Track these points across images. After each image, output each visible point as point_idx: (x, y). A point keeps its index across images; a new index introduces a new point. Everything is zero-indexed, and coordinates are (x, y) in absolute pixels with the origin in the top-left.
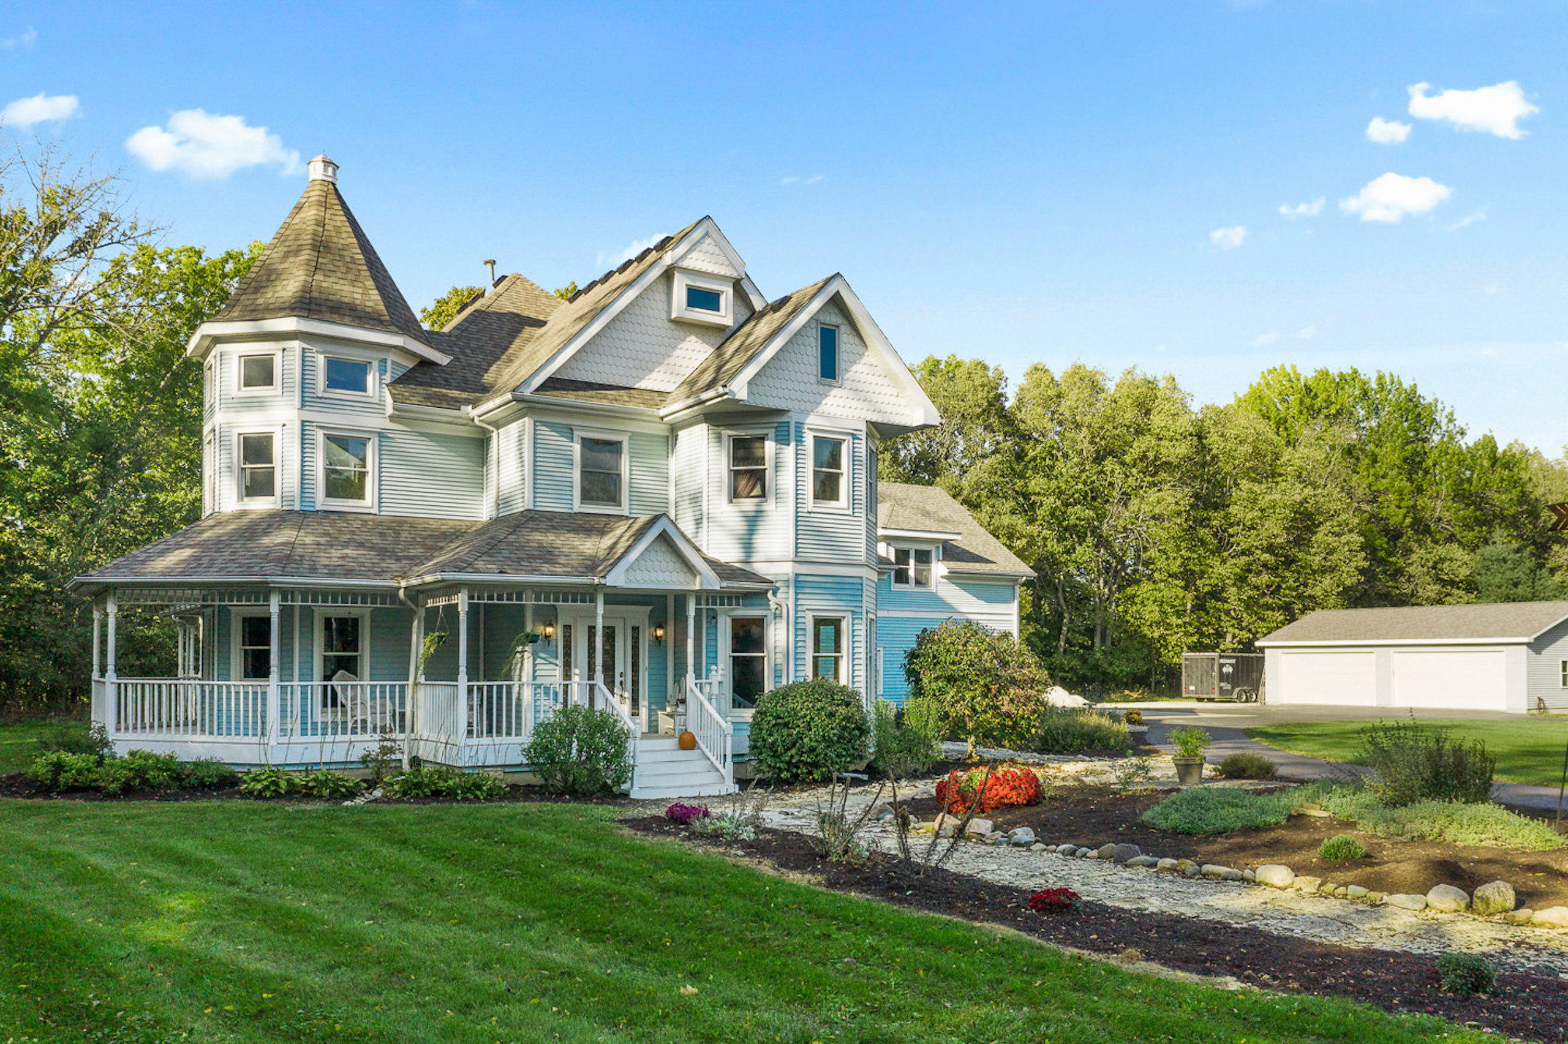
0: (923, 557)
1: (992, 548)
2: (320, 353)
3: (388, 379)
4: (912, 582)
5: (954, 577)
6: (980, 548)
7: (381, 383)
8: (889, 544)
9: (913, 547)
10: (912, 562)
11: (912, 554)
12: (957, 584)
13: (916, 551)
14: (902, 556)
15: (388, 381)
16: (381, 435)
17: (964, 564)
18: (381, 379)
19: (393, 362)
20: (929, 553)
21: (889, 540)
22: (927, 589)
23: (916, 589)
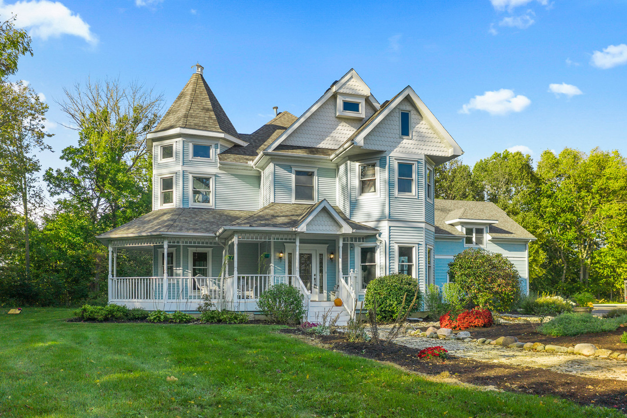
0: (480, 232)
1: (515, 228)
2: (191, 142)
3: (218, 151)
4: (474, 243)
5: (494, 240)
6: (509, 227)
7: (215, 154)
8: (463, 226)
9: (474, 227)
10: (474, 235)
11: (474, 231)
12: (496, 244)
13: (476, 229)
14: (469, 231)
15: (219, 153)
16: (216, 176)
17: (500, 234)
18: (215, 152)
19: (221, 145)
20: (482, 230)
21: (462, 224)
22: (482, 246)
23: (477, 246)
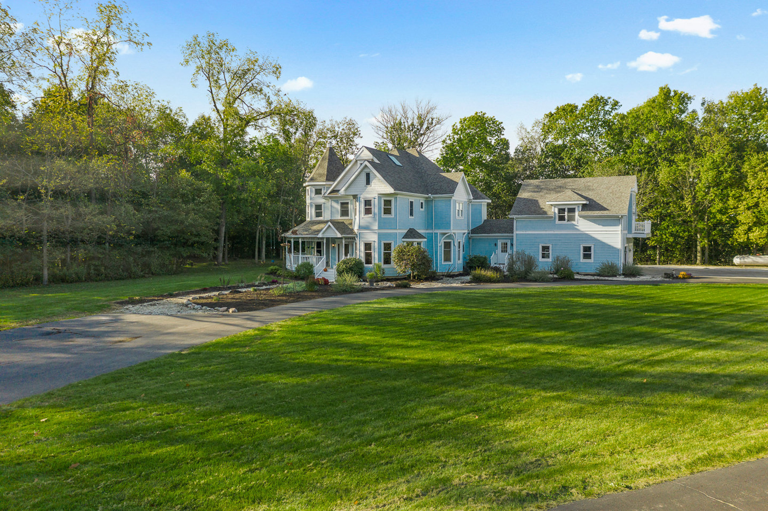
0: (571, 210)
2: (313, 188)
4: (566, 220)
5: (584, 217)
9: (566, 208)
10: (566, 213)
11: (566, 210)
12: (588, 220)
13: (568, 209)
14: (561, 211)
16: (324, 203)
17: (597, 212)
18: (324, 191)
20: (574, 209)
21: (555, 206)
22: (573, 222)
23: (569, 223)
